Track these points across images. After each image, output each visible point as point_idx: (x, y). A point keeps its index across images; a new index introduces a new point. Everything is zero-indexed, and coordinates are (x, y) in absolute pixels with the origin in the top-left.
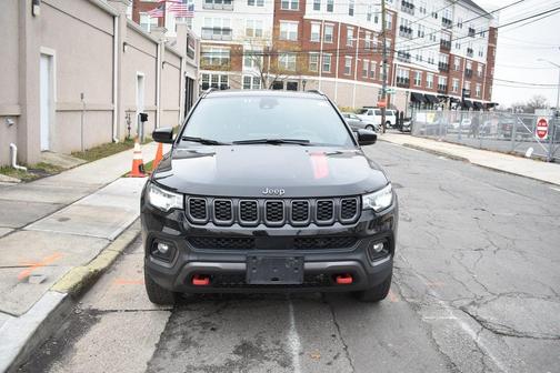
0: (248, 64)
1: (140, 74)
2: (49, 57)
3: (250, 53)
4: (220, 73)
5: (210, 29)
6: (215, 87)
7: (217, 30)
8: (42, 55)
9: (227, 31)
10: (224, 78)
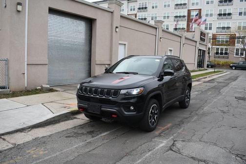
0: (238, 42)
1: (171, 49)
2: (125, 45)
3: (239, 38)
4: (224, 47)
5: (220, 28)
6: (222, 53)
7: (224, 28)
8: (120, 44)
9: (228, 28)
10: (226, 49)
